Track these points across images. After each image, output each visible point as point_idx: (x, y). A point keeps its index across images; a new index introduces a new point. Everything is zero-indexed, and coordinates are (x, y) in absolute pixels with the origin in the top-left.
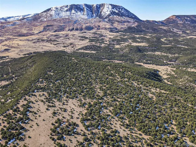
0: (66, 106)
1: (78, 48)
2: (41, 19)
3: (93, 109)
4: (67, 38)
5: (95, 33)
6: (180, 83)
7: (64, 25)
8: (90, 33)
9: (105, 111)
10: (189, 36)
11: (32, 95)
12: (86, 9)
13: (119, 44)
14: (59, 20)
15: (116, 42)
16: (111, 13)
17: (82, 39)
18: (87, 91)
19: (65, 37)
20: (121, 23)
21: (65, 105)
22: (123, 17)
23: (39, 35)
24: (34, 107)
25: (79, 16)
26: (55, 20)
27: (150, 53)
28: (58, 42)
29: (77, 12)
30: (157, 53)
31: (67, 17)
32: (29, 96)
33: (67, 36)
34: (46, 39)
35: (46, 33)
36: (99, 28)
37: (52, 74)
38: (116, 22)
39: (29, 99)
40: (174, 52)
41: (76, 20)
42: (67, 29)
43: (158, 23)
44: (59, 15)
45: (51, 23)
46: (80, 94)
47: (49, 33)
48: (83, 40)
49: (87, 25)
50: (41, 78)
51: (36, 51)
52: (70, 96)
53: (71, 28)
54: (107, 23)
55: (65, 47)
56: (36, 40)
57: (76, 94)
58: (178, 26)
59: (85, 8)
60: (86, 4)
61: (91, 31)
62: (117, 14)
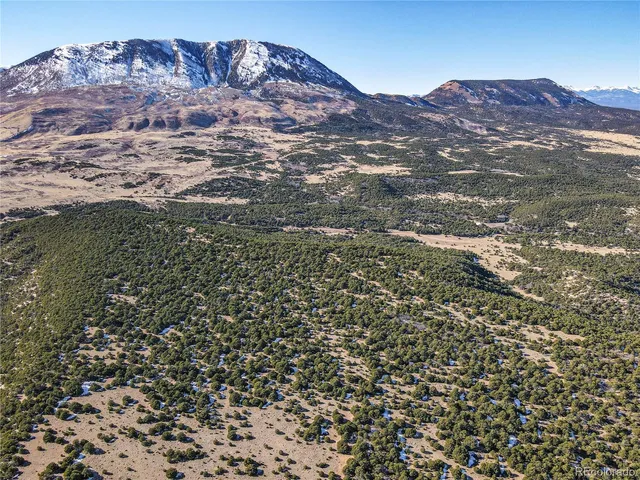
0: (245, 442)
1: (180, 190)
2: (16, 88)
3: (366, 445)
4: (131, 155)
5: (225, 136)
6: (571, 295)
7: (111, 110)
8: (207, 135)
9: (416, 445)
10: (509, 140)
11: (78, 408)
12: (185, 55)
13: (319, 172)
14: (88, 92)
15: (304, 164)
16: (269, 71)
17: (184, 156)
18: (306, 365)
19: (122, 150)
20: (304, 102)
21: (241, 438)
22: (307, 84)
23: (16, 145)
24: (106, 473)
25: (162, 79)
26: (72, 92)
27: (423, 196)
28: (99, 172)
29: (151, 66)
30: (445, 196)
31: (118, 83)
32: (65, 417)
33: (127, 146)
34: (50, 159)
35: (42, 137)
36: (234, 118)
37: (132, 300)
38: (288, 101)
39: (66, 430)
40: (491, 191)
41: (153, 94)
42: (124, 122)
43: (412, 102)
44: (87, 76)
45: (61, 102)
46: (284, 381)
47: (55, 139)
48: (189, 160)
49: (194, 108)
50: (91, 324)
51: (21, 205)
52: (247, 395)
53: (138, 118)
54: (261, 104)
55: (128, 186)
56: (12, 165)
57: (266, 381)
58: (472, 113)
59: (180, 54)
60: (183, 41)
61: (210, 130)
62: (289, 75)
